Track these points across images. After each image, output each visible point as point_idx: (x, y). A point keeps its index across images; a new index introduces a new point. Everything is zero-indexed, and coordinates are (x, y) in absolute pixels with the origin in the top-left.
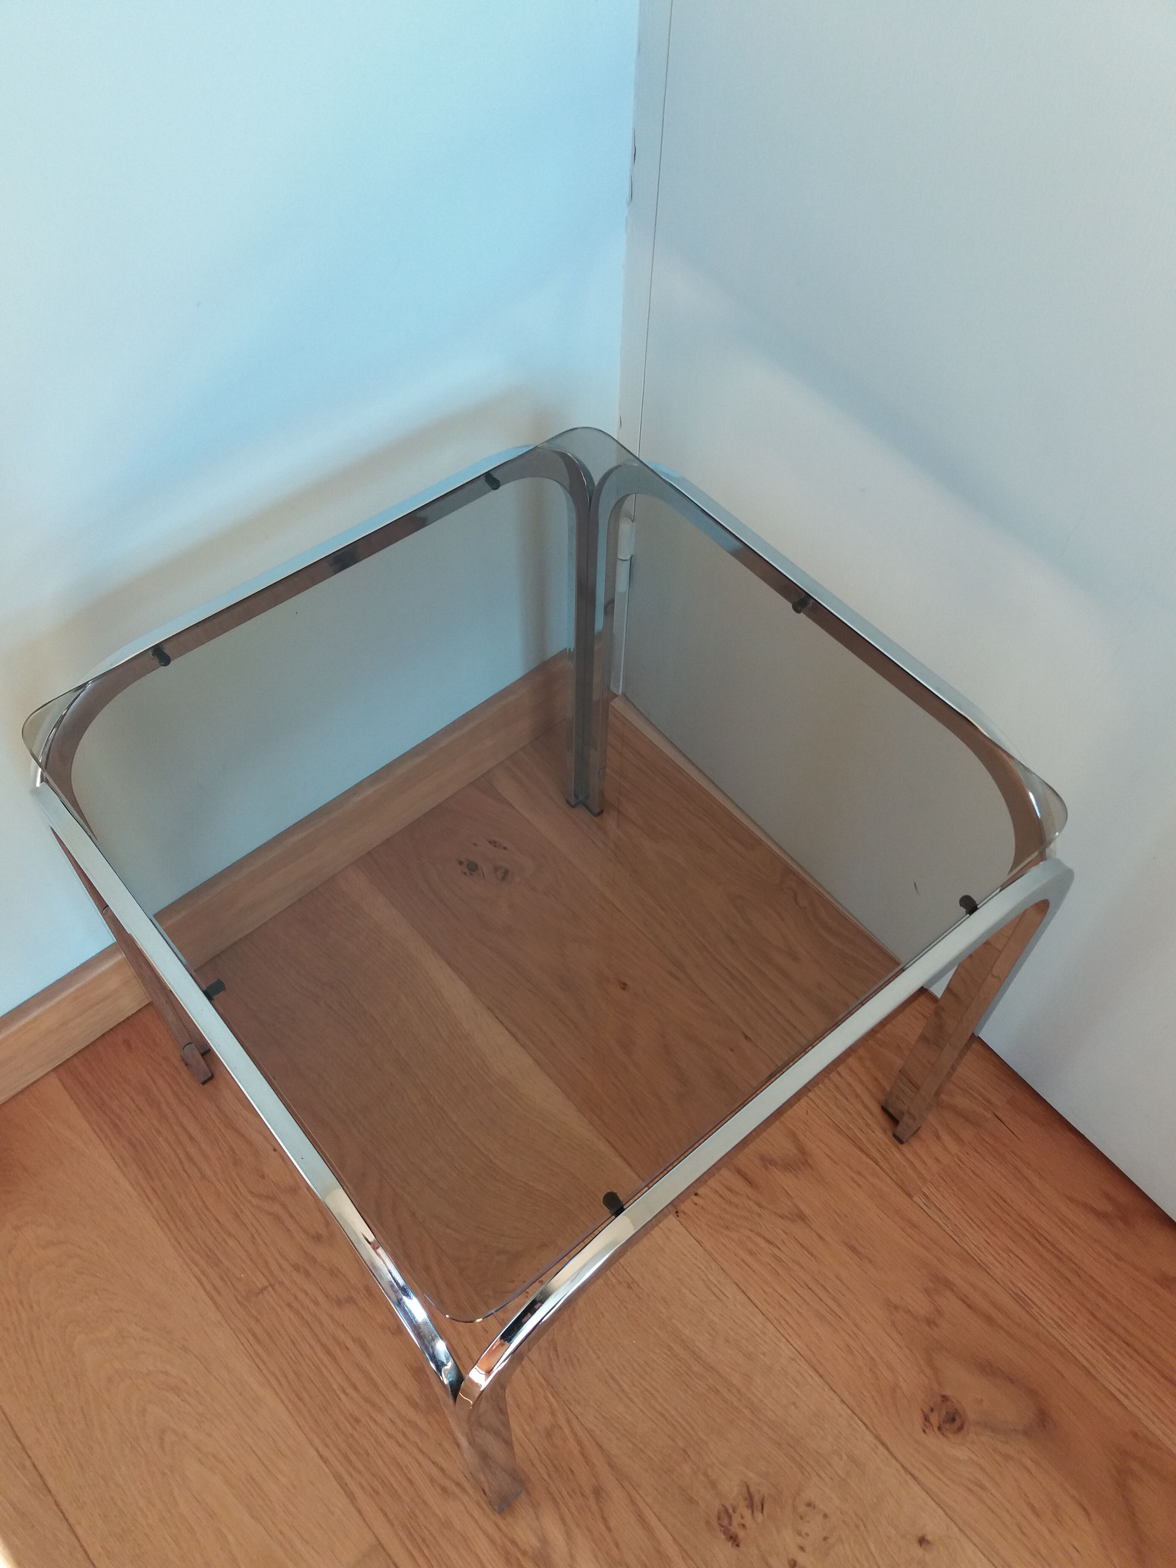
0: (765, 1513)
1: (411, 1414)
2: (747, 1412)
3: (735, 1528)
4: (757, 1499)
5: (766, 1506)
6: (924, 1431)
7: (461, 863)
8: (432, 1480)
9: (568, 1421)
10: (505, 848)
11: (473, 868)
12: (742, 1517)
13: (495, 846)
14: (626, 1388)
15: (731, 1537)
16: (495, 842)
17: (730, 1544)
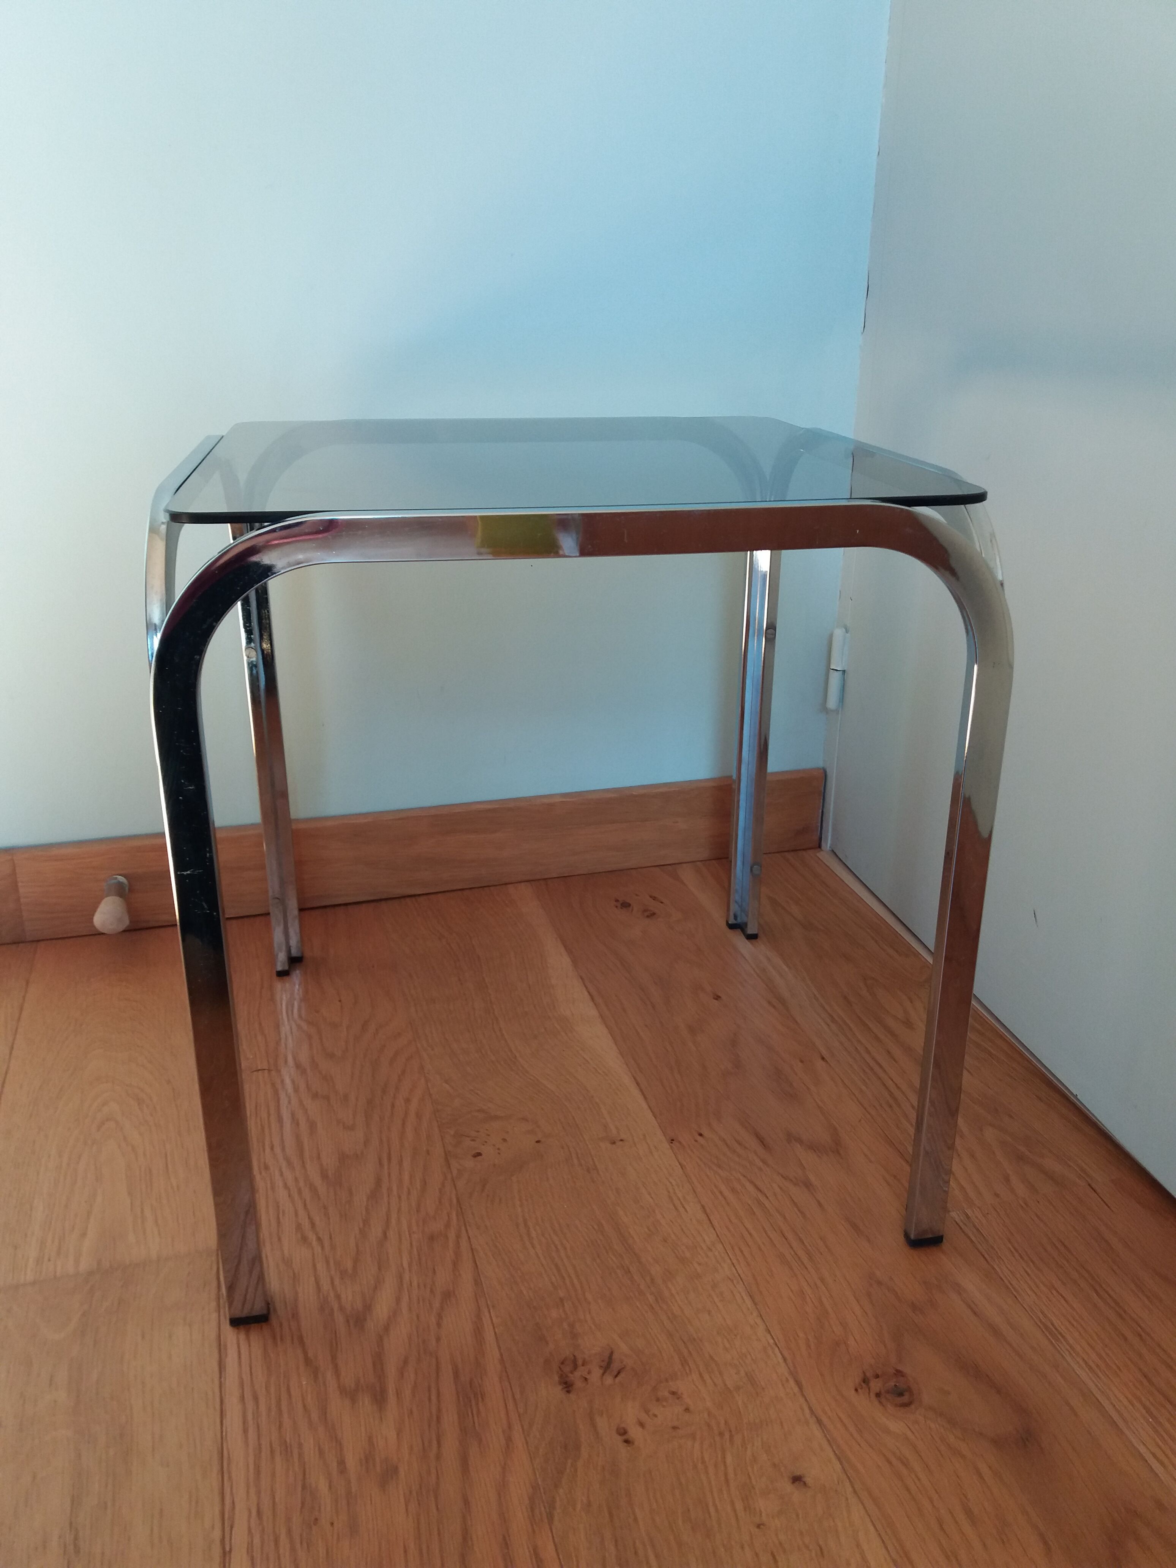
0: (617, 1380)
1: (318, 1181)
2: (651, 1299)
3: (575, 1377)
4: (616, 1366)
5: (622, 1375)
6: (856, 1390)
7: (617, 901)
8: (299, 1227)
9: (458, 1237)
10: (662, 903)
11: (625, 905)
12: (589, 1372)
13: (654, 900)
14: (534, 1234)
15: (566, 1383)
16: (655, 897)
17: (560, 1387)
